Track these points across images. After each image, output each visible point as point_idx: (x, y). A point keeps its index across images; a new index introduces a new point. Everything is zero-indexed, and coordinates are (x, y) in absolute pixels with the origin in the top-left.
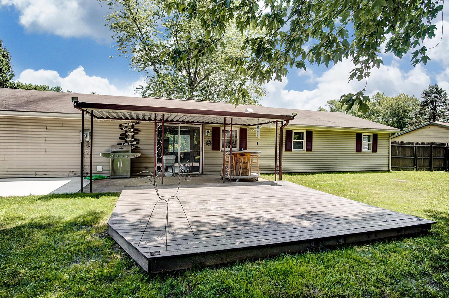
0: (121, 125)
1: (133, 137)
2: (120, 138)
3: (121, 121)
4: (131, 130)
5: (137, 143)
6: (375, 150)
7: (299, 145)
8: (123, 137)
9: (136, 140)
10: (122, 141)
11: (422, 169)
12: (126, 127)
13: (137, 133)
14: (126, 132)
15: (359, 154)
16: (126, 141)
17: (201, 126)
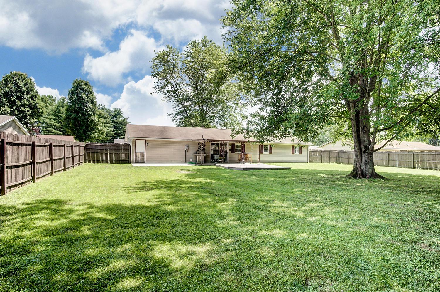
0: (199, 143)
1: (203, 148)
2: (198, 148)
5: (205, 150)
6: (301, 153)
7: (266, 151)
8: (199, 148)
10: (199, 149)
11: (325, 162)
14: (201, 146)
15: (293, 155)
16: (200, 149)
17: (227, 143)
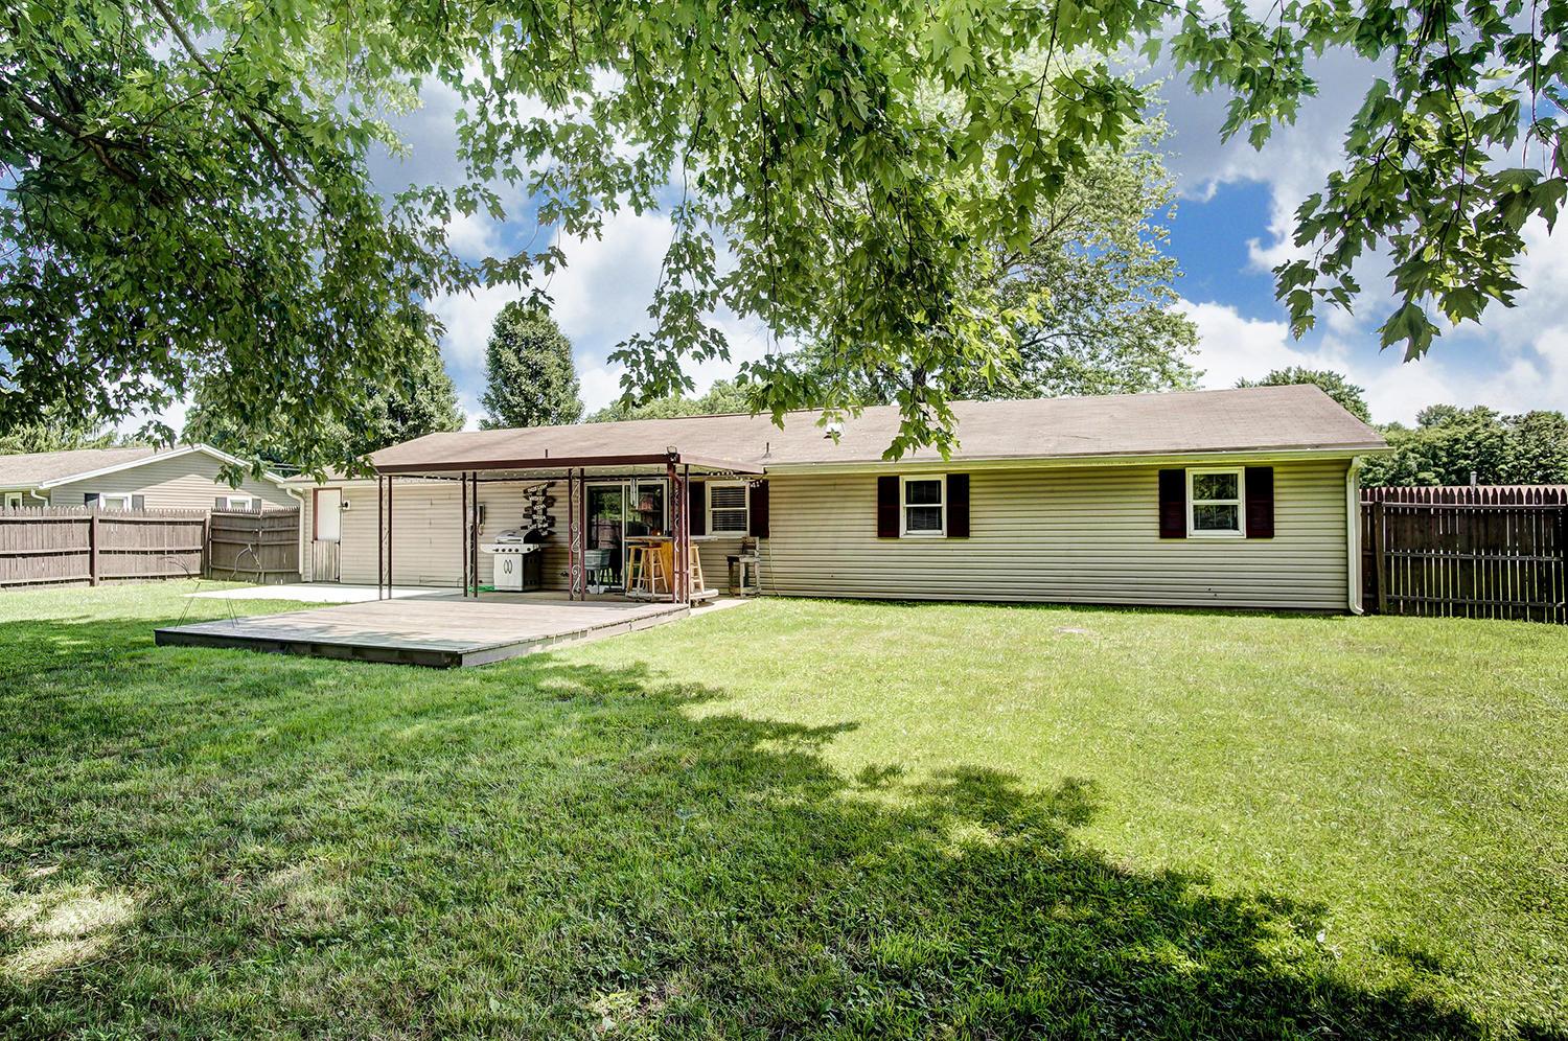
0: (525, 491)
1: (545, 512)
2: (525, 516)
3: (525, 484)
4: (542, 499)
5: (552, 525)
6: (1262, 529)
8: (529, 513)
9: (548, 518)
10: (528, 521)
12: (534, 494)
13: (552, 505)
14: (534, 503)
15: (1175, 543)
